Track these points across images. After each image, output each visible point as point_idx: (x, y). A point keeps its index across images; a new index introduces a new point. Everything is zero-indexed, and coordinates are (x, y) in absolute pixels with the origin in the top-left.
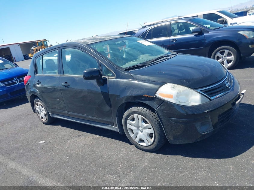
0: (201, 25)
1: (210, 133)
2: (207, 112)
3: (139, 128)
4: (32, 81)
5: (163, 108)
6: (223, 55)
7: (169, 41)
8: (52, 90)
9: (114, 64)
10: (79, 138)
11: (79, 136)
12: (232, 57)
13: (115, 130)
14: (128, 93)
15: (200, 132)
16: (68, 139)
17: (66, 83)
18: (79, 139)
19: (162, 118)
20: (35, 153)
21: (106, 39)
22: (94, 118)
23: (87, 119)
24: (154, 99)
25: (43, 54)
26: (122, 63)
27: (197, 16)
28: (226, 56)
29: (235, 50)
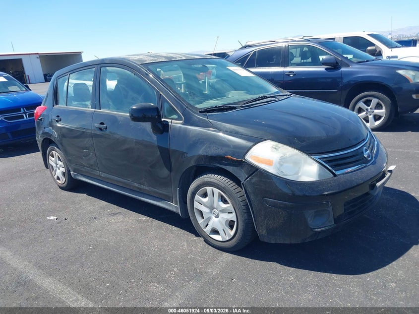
0: (338, 54)
1: (328, 230)
2: (327, 195)
3: (213, 211)
4: (48, 116)
5: (255, 180)
6: (369, 106)
7: (282, 74)
8: (78, 134)
9: (185, 101)
10: (115, 217)
11: (114, 214)
12: (383, 111)
13: (174, 210)
14: (201, 150)
15: (312, 227)
16: (95, 218)
17: (102, 124)
18: (114, 219)
19: (252, 197)
20: (38, 234)
21: (176, 58)
22: (142, 187)
23: (132, 188)
24: (242, 164)
25: (70, 73)
26: (197, 99)
27: (334, 39)
28: (374, 108)
29: (388, 99)
